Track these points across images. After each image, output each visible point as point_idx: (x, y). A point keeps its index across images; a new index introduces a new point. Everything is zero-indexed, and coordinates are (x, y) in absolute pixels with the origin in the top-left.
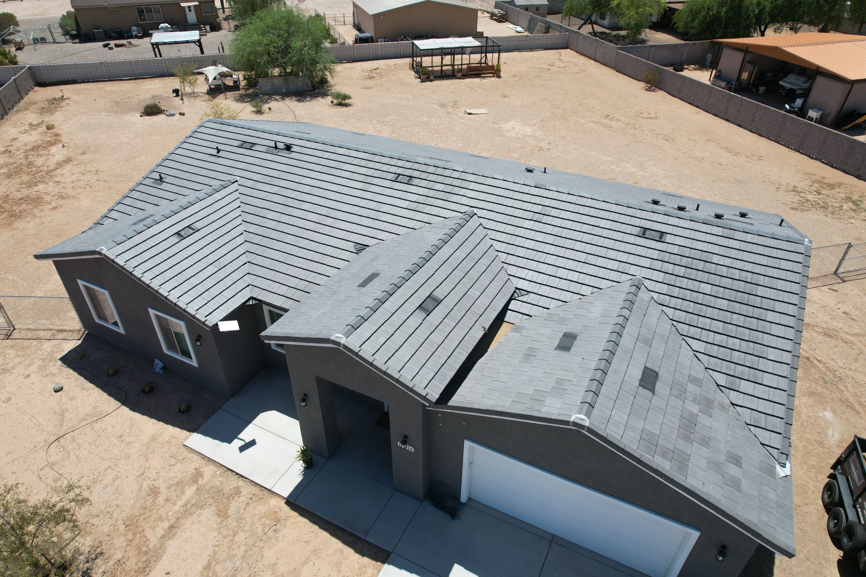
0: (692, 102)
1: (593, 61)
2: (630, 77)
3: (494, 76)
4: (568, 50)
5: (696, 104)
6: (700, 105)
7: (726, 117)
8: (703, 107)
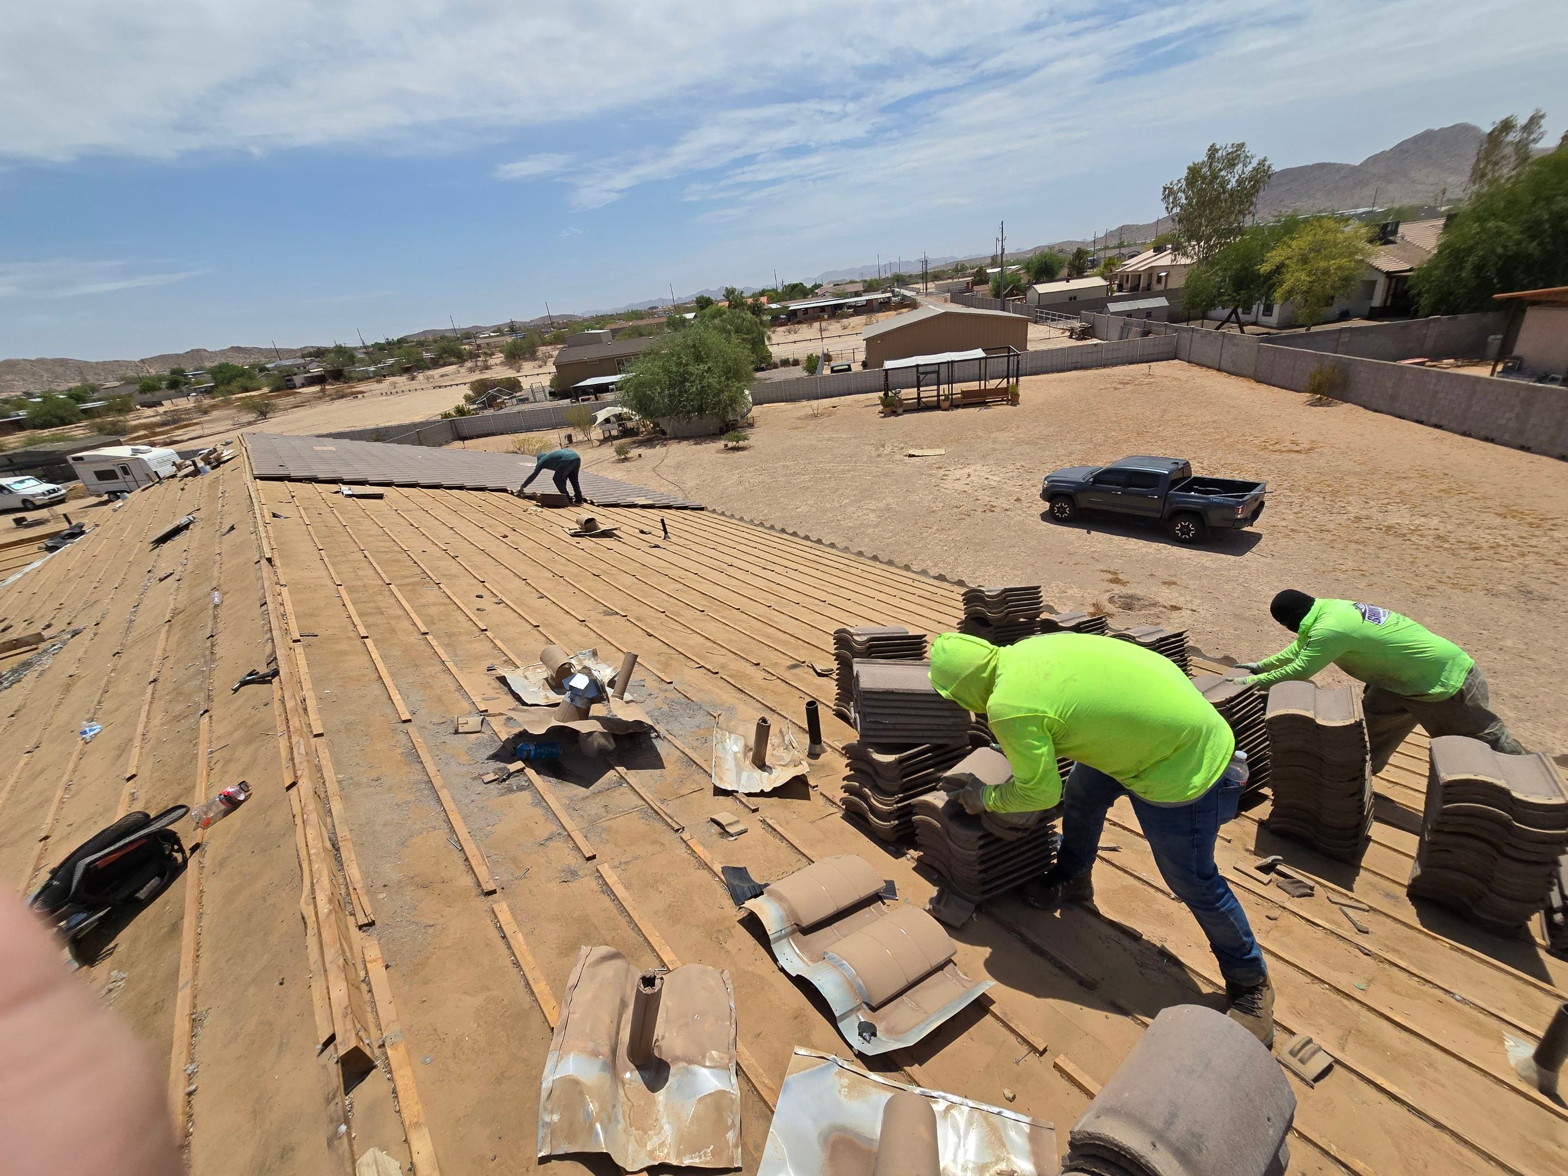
0: (1424, 418)
1: (1215, 372)
2: (1282, 388)
3: (1007, 404)
4: (1176, 361)
5: (1434, 420)
6: (1444, 422)
7: (1521, 442)
8: (1452, 425)
